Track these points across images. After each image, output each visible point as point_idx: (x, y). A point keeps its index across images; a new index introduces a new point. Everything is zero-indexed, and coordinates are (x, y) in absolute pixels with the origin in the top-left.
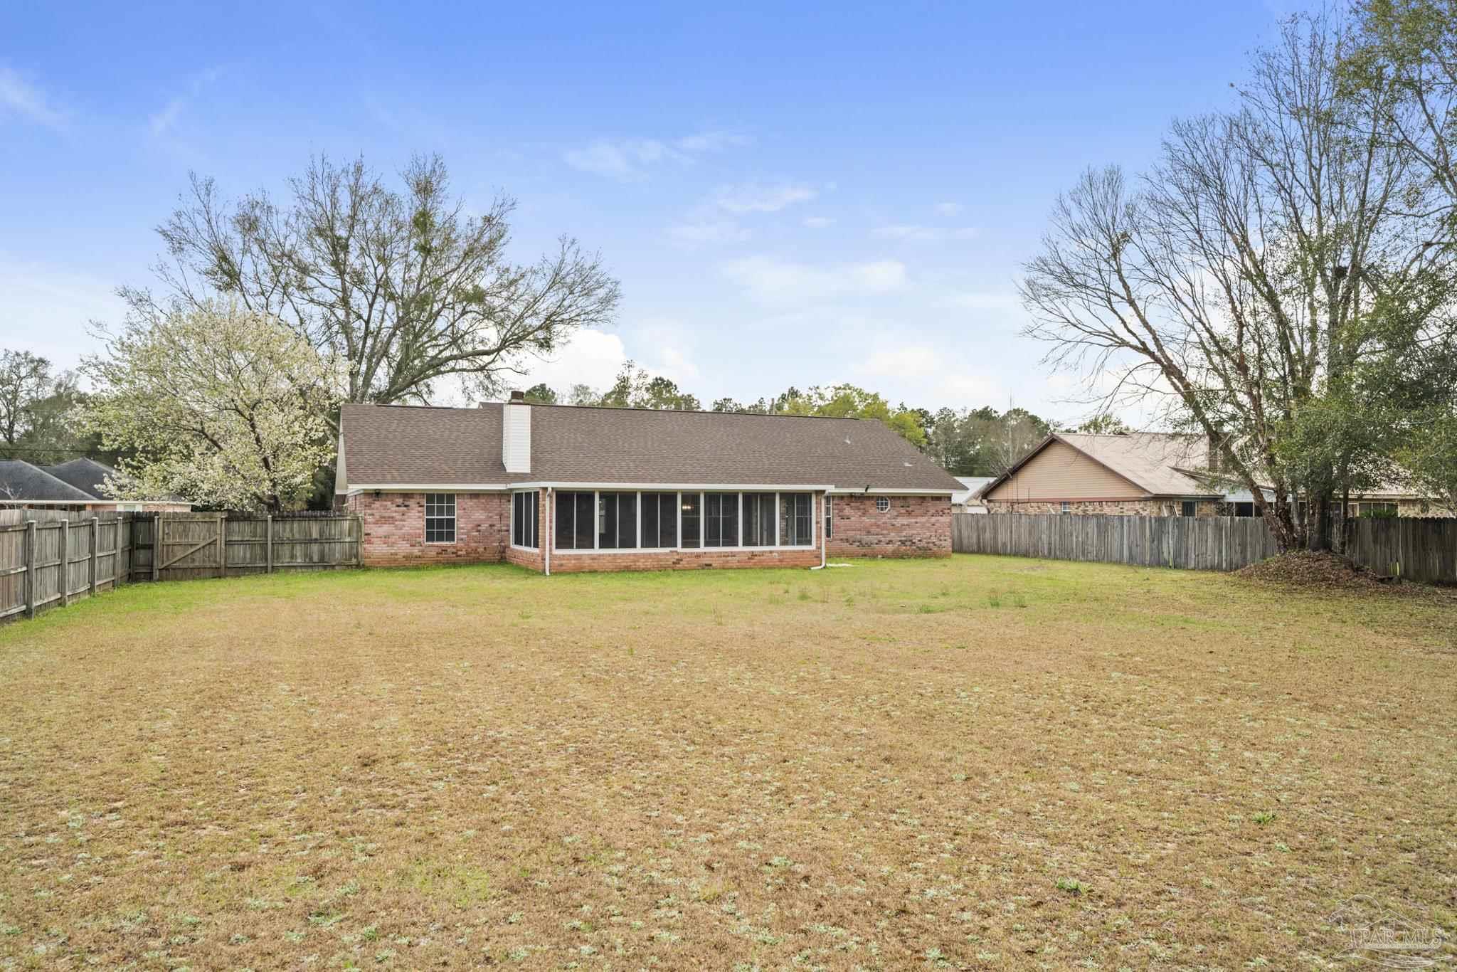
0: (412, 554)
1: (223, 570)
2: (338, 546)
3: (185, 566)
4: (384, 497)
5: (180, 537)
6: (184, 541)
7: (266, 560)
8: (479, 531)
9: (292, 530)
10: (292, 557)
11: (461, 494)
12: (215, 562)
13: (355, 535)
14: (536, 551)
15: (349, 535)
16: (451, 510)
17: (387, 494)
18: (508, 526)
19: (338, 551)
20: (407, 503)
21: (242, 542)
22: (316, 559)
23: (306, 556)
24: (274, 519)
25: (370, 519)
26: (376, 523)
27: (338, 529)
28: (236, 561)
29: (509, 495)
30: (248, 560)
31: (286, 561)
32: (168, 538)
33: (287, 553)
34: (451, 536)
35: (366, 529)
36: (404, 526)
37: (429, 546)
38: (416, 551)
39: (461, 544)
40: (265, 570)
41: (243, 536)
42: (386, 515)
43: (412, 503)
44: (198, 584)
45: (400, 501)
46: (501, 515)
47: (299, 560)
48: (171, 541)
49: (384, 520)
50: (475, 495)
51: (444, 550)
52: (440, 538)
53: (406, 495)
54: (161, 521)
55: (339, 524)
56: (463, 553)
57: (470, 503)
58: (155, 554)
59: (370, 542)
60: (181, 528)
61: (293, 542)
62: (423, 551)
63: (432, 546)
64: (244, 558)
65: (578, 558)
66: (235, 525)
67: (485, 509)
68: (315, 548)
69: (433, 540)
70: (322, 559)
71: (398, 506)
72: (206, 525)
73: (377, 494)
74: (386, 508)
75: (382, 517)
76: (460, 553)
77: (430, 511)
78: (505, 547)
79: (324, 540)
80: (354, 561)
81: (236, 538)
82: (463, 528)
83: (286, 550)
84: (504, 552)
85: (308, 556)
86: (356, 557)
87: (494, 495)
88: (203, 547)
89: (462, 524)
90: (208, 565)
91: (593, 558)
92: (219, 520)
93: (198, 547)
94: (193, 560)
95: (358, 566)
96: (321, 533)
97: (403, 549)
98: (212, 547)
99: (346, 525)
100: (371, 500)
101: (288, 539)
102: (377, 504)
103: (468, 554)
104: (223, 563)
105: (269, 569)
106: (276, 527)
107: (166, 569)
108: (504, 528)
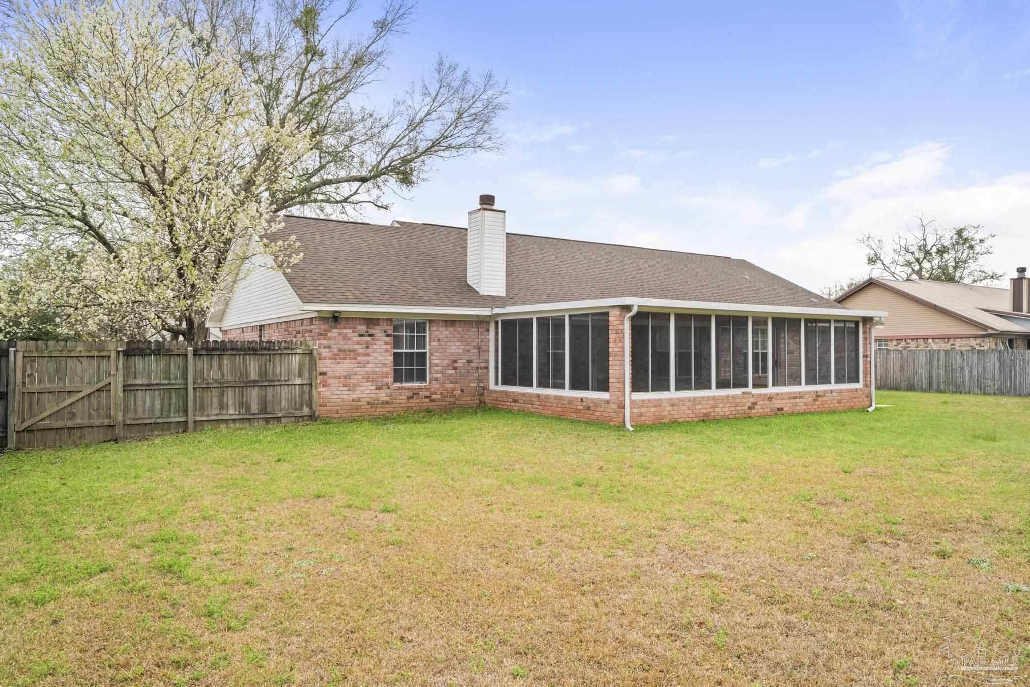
0: (377, 399)
1: (119, 431)
2: (285, 390)
3: (60, 424)
4: (343, 323)
5: (51, 380)
6: (54, 386)
7: (185, 412)
8: (455, 368)
9: (220, 367)
10: (222, 406)
11: (433, 320)
12: (109, 417)
13: (306, 375)
14: (604, 396)
15: (300, 375)
16: (422, 342)
17: (347, 319)
18: (487, 361)
19: (284, 397)
20: (371, 332)
21: (149, 387)
22: (254, 408)
23: (241, 405)
24: (196, 353)
25: (325, 352)
26: (333, 358)
27: (285, 366)
28: (140, 414)
29: (488, 323)
30: (158, 414)
31: (213, 413)
32: (32, 383)
33: (215, 401)
34: (422, 376)
35: (322, 366)
36: (368, 362)
37: (399, 388)
38: (383, 395)
39: (435, 385)
40: (183, 427)
41: (149, 378)
42: (346, 347)
43: (377, 331)
44: (76, 454)
45: (362, 328)
46: (479, 348)
47: (231, 412)
48: (35, 388)
49: (342, 355)
50: (451, 322)
51: (416, 394)
52: (410, 378)
53: (371, 321)
54: (20, 356)
55: (285, 359)
56: (438, 396)
57: (444, 332)
58: (10, 408)
59: (325, 384)
60: (52, 366)
61: (222, 387)
62: (391, 395)
63: (403, 388)
64: (153, 410)
65: (658, 404)
66: (139, 363)
67: (461, 340)
68: (254, 395)
69: (401, 381)
70: (263, 409)
71: (361, 335)
72: (94, 362)
73: (335, 318)
74: (346, 338)
75: (340, 350)
76: (434, 397)
77: (397, 343)
78: (484, 388)
79: (265, 381)
80: (306, 411)
81: (139, 381)
82: (437, 365)
83: (213, 397)
84: (482, 395)
85: (244, 405)
86: (310, 405)
87: (470, 322)
88: (89, 395)
89: (435, 361)
90: (97, 422)
91: (673, 404)
92: (113, 355)
93: (80, 395)
94: (73, 416)
95: (312, 418)
96: (263, 373)
97: (367, 392)
98: (103, 395)
99: (296, 360)
100: (326, 327)
101: (216, 381)
102: (335, 333)
103: (443, 397)
104: (120, 417)
105: (191, 425)
106: (199, 364)
107: (29, 430)
108: (483, 365)
